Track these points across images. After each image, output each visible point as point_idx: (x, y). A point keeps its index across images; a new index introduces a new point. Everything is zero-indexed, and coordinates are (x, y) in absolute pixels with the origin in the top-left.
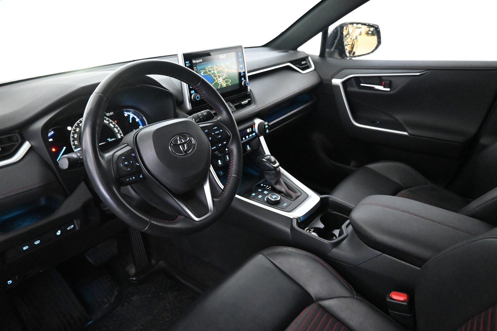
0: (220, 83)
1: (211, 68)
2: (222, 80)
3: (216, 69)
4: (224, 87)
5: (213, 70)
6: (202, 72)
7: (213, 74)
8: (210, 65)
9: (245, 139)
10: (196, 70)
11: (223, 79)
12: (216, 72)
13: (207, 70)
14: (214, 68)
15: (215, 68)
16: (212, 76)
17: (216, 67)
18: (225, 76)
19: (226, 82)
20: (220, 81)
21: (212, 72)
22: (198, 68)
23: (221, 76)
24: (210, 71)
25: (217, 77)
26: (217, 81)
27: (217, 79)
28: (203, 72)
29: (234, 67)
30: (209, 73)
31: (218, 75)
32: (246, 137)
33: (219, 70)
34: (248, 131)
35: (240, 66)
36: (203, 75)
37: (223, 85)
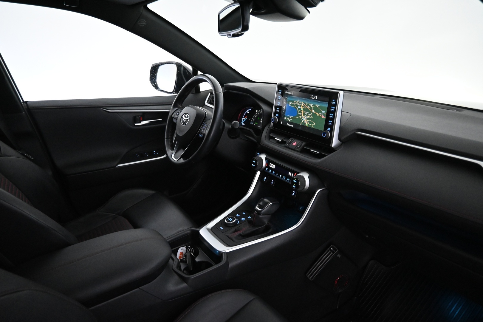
0: (303, 121)
1: (299, 103)
3: (303, 106)
4: (306, 126)
5: (301, 106)
6: (290, 103)
7: (298, 108)
8: (299, 101)
9: (281, 177)
10: (286, 100)
11: (307, 118)
12: (302, 108)
13: (295, 104)
14: (302, 104)
16: (298, 110)
17: (303, 104)
18: (310, 116)
19: (310, 122)
20: (304, 119)
21: (299, 107)
22: (288, 99)
23: (306, 115)
24: (297, 106)
25: (302, 114)
26: (301, 117)
27: (301, 115)
29: (323, 112)
30: (296, 107)
31: (304, 112)
32: (284, 177)
33: (306, 108)
34: (290, 174)
35: (330, 114)
36: (290, 106)
37: (306, 123)
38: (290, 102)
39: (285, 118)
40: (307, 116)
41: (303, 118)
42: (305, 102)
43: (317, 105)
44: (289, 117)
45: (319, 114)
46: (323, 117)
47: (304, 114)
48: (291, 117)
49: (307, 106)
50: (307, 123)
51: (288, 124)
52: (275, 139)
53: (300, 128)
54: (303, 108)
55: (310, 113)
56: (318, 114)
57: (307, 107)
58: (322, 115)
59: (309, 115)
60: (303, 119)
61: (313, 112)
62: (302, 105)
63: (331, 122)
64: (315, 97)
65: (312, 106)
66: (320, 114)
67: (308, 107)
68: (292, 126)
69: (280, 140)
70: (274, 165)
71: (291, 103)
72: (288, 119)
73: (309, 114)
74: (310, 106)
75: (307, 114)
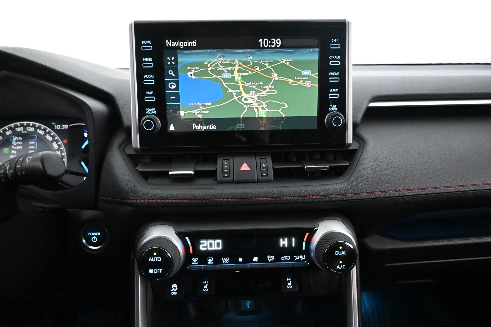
0: (248, 106)
1: (221, 64)
2: (256, 99)
3: (239, 71)
4: (261, 118)
5: (232, 72)
6: (191, 70)
7: (226, 80)
8: (222, 59)
9: (259, 261)
10: (173, 63)
11: (259, 98)
12: (237, 76)
13: (210, 69)
14: (234, 66)
15: (237, 66)
16: (224, 84)
17: (239, 66)
18: (268, 90)
19: (269, 106)
20: (250, 101)
21: (226, 75)
22: (180, 60)
23: (253, 89)
24: (218, 72)
25: (241, 90)
26: (240, 99)
27: (239, 93)
28: (193, 71)
29: (306, 72)
30: (215, 76)
31: (246, 84)
32: (268, 257)
33: (250, 73)
34: (283, 242)
35: (330, 73)
36: (193, 77)
37: (258, 111)
38: (189, 68)
39: (182, 113)
40: (257, 92)
41: (246, 99)
42: (245, 59)
43: (285, 59)
44: (198, 107)
45: (294, 80)
46: (308, 84)
47: (247, 90)
48: (204, 106)
49: (253, 67)
50: (261, 110)
51: (195, 127)
52: (170, 173)
53: (241, 126)
54: (241, 74)
55: (267, 82)
56: (291, 81)
57: (252, 71)
58: (304, 81)
59: (265, 89)
60: (248, 102)
61: (277, 78)
62: (237, 68)
63: (337, 90)
64: (277, 42)
65: (270, 64)
66: (299, 80)
67: (258, 69)
68: (214, 127)
69: (192, 173)
70: (217, 241)
71: (196, 70)
72: (195, 111)
73: (263, 85)
74: (262, 66)
75: (258, 86)
